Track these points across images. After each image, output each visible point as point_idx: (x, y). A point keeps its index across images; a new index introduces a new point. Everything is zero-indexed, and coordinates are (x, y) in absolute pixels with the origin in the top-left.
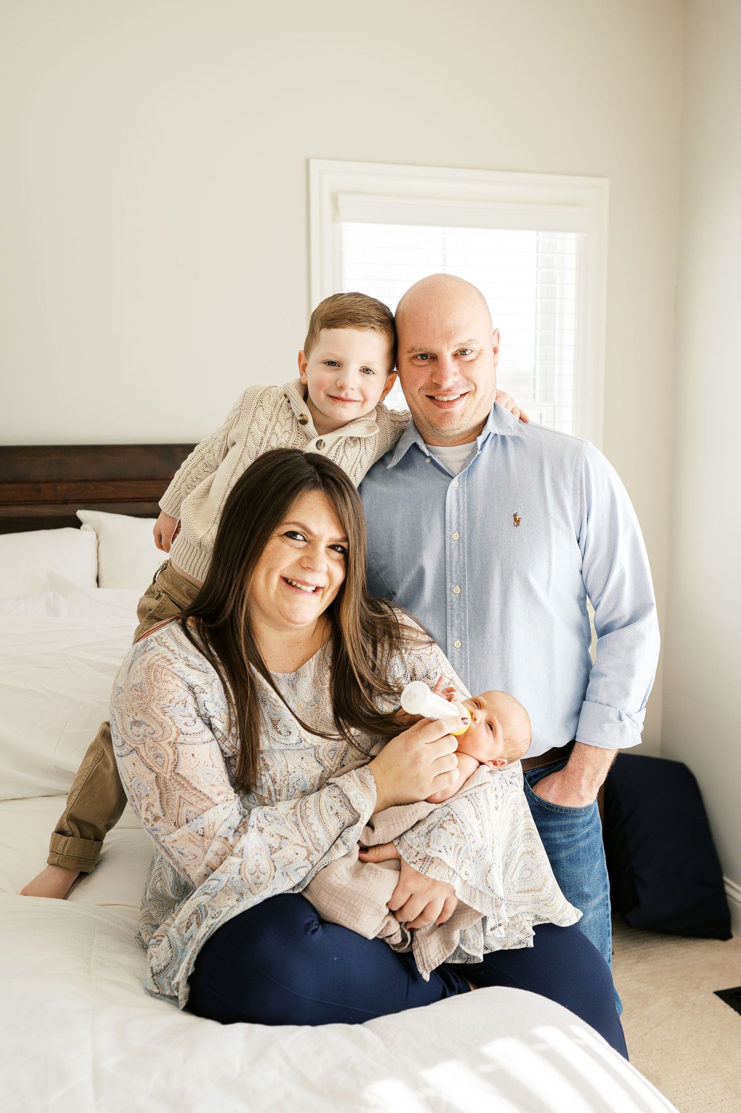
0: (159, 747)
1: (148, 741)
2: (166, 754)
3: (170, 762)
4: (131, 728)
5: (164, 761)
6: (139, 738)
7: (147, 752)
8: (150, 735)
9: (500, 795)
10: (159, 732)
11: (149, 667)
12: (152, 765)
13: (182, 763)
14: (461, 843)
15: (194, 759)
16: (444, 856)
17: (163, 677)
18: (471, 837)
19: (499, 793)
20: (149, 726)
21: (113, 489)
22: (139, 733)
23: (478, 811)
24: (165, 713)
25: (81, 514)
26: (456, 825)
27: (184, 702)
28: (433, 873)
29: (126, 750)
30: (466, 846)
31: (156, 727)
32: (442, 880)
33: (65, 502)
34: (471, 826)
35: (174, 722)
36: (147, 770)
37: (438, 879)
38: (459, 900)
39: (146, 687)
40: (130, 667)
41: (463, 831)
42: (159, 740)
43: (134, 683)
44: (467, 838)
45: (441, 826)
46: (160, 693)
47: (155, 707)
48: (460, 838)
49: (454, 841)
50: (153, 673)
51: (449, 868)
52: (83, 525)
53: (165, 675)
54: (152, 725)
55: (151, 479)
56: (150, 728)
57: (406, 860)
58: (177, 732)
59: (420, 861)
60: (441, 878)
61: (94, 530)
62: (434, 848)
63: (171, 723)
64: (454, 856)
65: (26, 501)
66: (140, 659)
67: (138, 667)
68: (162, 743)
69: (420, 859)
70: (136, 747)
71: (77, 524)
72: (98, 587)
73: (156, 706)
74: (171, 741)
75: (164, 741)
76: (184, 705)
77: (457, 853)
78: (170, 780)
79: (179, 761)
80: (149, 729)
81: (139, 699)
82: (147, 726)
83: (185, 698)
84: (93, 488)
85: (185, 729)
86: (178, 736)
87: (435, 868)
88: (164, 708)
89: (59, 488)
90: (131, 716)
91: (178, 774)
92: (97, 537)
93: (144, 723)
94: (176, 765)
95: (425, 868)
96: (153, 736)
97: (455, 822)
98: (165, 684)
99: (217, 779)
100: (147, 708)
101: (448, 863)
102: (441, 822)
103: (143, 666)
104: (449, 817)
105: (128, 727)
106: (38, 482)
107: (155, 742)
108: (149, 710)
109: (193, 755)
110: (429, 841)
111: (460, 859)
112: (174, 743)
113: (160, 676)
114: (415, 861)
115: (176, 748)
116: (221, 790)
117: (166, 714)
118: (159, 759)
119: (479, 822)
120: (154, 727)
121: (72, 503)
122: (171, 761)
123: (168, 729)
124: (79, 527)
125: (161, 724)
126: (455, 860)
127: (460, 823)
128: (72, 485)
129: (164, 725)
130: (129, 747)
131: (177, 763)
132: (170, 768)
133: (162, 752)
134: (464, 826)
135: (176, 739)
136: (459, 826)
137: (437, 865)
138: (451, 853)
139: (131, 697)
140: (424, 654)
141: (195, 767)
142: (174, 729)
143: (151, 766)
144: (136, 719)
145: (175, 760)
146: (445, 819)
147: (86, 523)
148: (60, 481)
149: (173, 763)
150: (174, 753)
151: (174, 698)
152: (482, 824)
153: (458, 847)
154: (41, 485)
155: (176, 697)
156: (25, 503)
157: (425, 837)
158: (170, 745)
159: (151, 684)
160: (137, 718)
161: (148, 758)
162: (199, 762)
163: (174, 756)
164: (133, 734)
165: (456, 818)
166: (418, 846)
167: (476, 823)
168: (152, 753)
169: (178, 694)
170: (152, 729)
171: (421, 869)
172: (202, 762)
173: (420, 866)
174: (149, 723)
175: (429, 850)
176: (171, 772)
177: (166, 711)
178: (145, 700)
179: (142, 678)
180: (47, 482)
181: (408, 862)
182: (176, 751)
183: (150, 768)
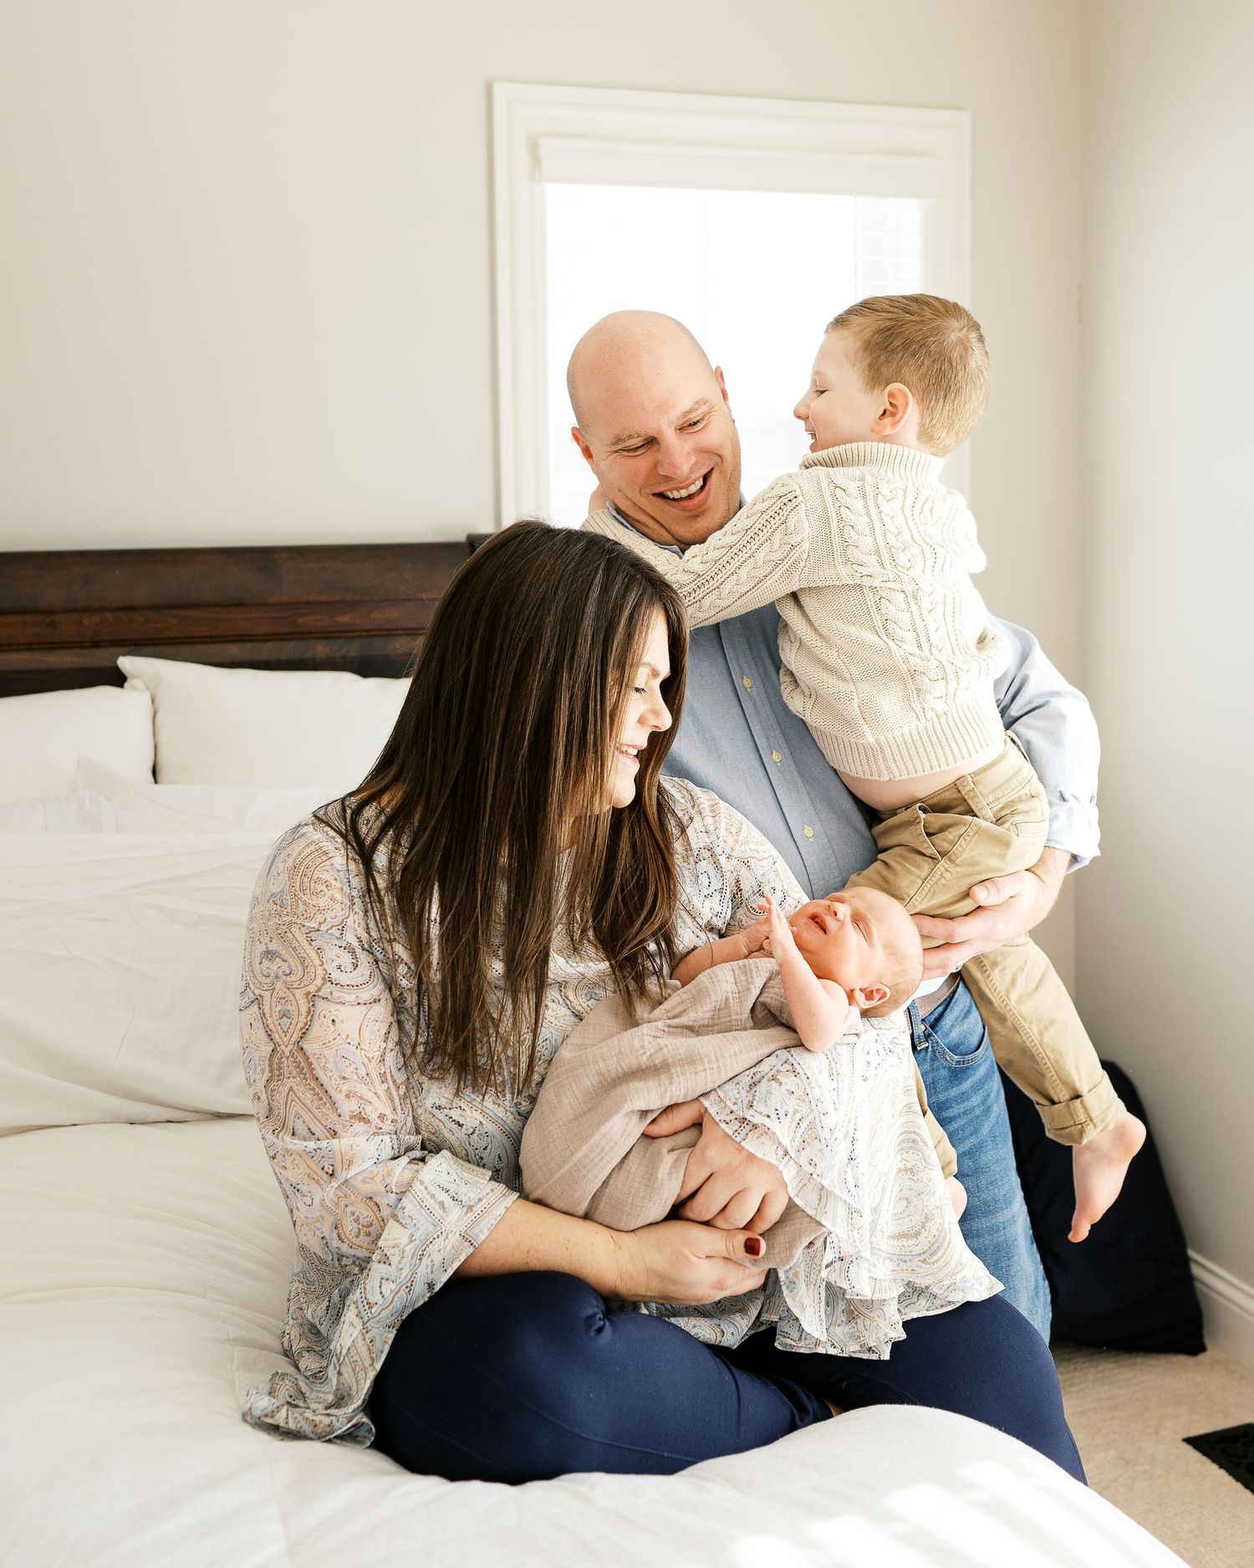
0: (291, 998)
1: (279, 985)
2: (296, 1013)
3: (298, 1027)
4: (261, 963)
5: (291, 1024)
6: (268, 980)
7: (273, 1004)
8: (284, 977)
9: (874, 1064)
10: (297, 975)
11: (295, 867)
12: (274, 1029)
13: (315, 1032)
14: (804, 1110)
15: (333, 1028)
16: (772, 1124)
17: (313, 884)
18: (819, 1104)
19: (874, 1060)
20: (286, 961)
21: (176, 621)
22: (270, 971)
23: (834, 1069)
24: (312, 940)
25: (126, 663)
26: (797, 1079)
27: (340, 927)
28: (751, 1145)
29: (246, 999)
30: (811, 1117)
31: (294, 963)
32: (766, 1158)
33: (96, 644)
34: (820, 1086)
35: (322, 961)
36: (265, 1037)
37: (759, 1155)
38: (790, 1199)
39: (288, 900)
40: (270, 867)
41: (808, 1091)
42: (294, 986)
43: (273, 891)
44: (813, 1104)
45: (774, 1078)
46: (306, 911)
47: (298, 931)
48: (803, 1102)
49: (791, 1104)
50: (299, 878)
51: (780, 1144)
52: (128, 680)
53: (315, 882)
54: (290, 960)
55: (238, 604)
56: (287, 964)
57: (713, 1116)
58: (324, 979)
59: (737, 1121)
60: (764, 1154)
61: (147, 689)
62: (760, 1110)
63: (317, 962)
64: (790, 1127)
65: (31, 644)
66: (285, 853)
67: (281, 866)
68: (297, 992)
69: (736, 1119)
70: (260, 995)
71: (118, 679)
72: (156, 782)
73: (300, 929)
74: (311, 991)
75: (299, 990)
76: (340, 932)
77: (795, 1124)
78: (287, 1058)
79: (310, 1028)
80: (285, 967)
81: (278, 916)
82: (283, 961)
83: (343, 920)
84: (143, 619)
85: (336, 975)
86: (323, 985)
87: (758, 1137)
88: (310, 932)
89: (86, 621)
90: (263, 942)
91: (302, 1049)
92: (153, 701)
93: (279, 956)
94: (304, 1033)
95: (743, 1134)
96: (288, 978)
97: (796, 1073)
98: (314, 897)
99: (356, 1069)
100: (286, 932)
101: (779, 1135)
102: (774, 1071)
103: (287, 865)
104: (787, 1067)
105: (258, 960)
106: (52, 612)
107: (289, 989)
108: (289, 935)
109: (333, 1021)
110: (754, 1099)
111: (799, 1135)
112: (314, 996)
113: (308, 884)
114: (728, 1120)
115: (313, 1005)
116: (354, 1089)
117: (313, 943)
118: (285, 1018)
119: (834, 1085)
120: (293, 964)
121: (106, 646)
122: (301, 1025)
123: (311, 969)
124: (121, 686)
125: (303, 961)
126: (791, 1133)
127: (804, 1078)
128: (108, 615)
129: (306, 963)
130: (251, 995)
131: (307, 1029)
132: (295, 1037)
133: (292, 1008)
134: (809, 1084)
135: (319, 989)
136: (802, 1082)
137: (762, 1134)
138: (786, 1121)
139: (267, 913)
140: (753, 858)
141: (329, 1042)
142: (320, 972)
143: (271, 1030)
144: (270, 949)
145: (306, 1024)
146: (781, 1068)
147: (133, 677)
148: (88, 609)
149: (301, 1029)
150: (309, 1011)
151: (325, 920)
152: (836, 1090)
153: (798, 1116)
154: (57, 618)
155: (329, 919)
156: (30, 647)
157: (748, 1092)
158: (307, 997)
159: (295, 895)
160: (272, 947)
161: (271, 1016)
162: (339, 1035)
163: (306, 1018)
164: (261, 972)
165: (798, 1069)
166: (735, 1103)
167: (828, 1084)
168: (278, 1008)
169: (333, 914)
170: (289, 966)
171: (736, 1134)
172: (344, 1036)
173: (734, 1129)
174: (286, 957)
175: (752, 1111)
176: (294, 1044)
177: (313, 938)
178: (284, 919)
179: (283, 885)
180: (67, 611)
181: (717, 1119)
182: (312, 1009)
183: (270, 1033)
